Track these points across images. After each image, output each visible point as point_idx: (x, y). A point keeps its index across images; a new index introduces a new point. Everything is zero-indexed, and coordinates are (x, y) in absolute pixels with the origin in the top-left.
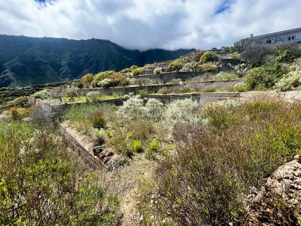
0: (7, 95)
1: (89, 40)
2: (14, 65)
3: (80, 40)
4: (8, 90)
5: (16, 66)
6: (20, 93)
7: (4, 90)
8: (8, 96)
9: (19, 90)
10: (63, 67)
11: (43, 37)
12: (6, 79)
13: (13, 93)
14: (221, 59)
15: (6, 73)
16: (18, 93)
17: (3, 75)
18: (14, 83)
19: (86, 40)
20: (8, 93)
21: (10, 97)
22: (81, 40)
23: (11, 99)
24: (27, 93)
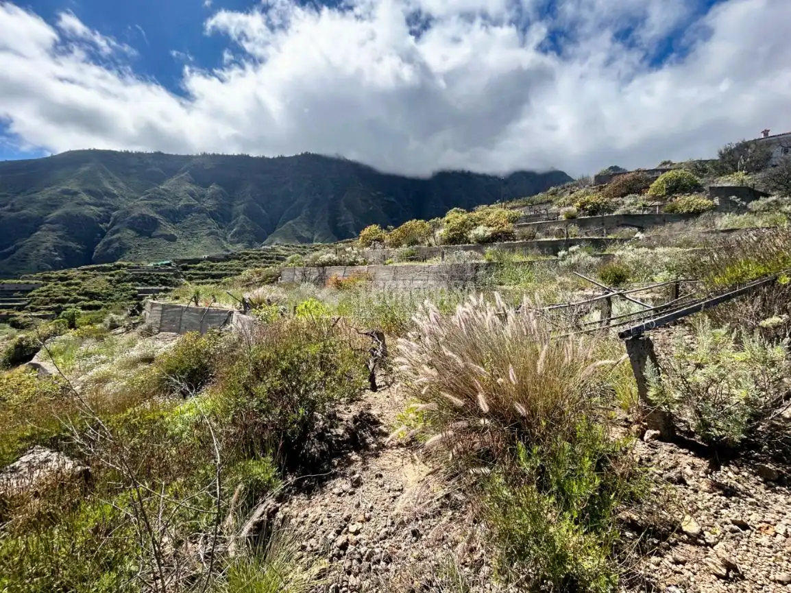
0: (124, 279)
1: (296, 157)
2: (135, 214)
3: (276, 156)
4: (126, 268)
5: (140, 217)
6: (149, 275)
7: (119, 267)
8: (125, 281)
9: (148, 269)
10: (234, 219)
11: (200, 154)
12: (117, 245)
13: (135, 274)
14: (710, 188)
15: (117, 231)
16: (145, 275)
17: (112, 235)
18: (131, 253)
19: (290, 157)
20: (126, 275)
21: (130, 284)
22: (279, 157)
23: (130, 287)
24: (164, 276)
